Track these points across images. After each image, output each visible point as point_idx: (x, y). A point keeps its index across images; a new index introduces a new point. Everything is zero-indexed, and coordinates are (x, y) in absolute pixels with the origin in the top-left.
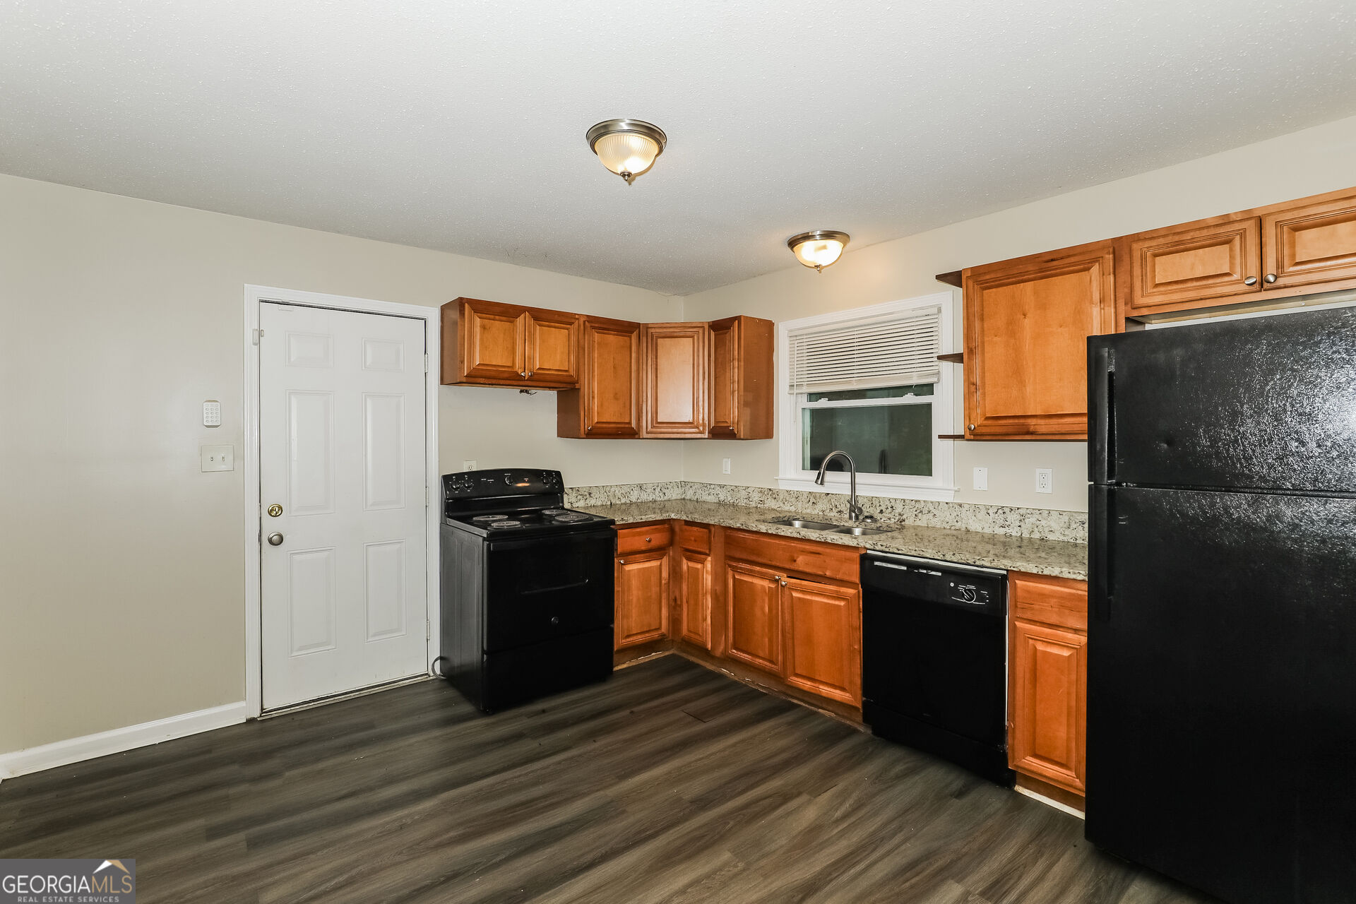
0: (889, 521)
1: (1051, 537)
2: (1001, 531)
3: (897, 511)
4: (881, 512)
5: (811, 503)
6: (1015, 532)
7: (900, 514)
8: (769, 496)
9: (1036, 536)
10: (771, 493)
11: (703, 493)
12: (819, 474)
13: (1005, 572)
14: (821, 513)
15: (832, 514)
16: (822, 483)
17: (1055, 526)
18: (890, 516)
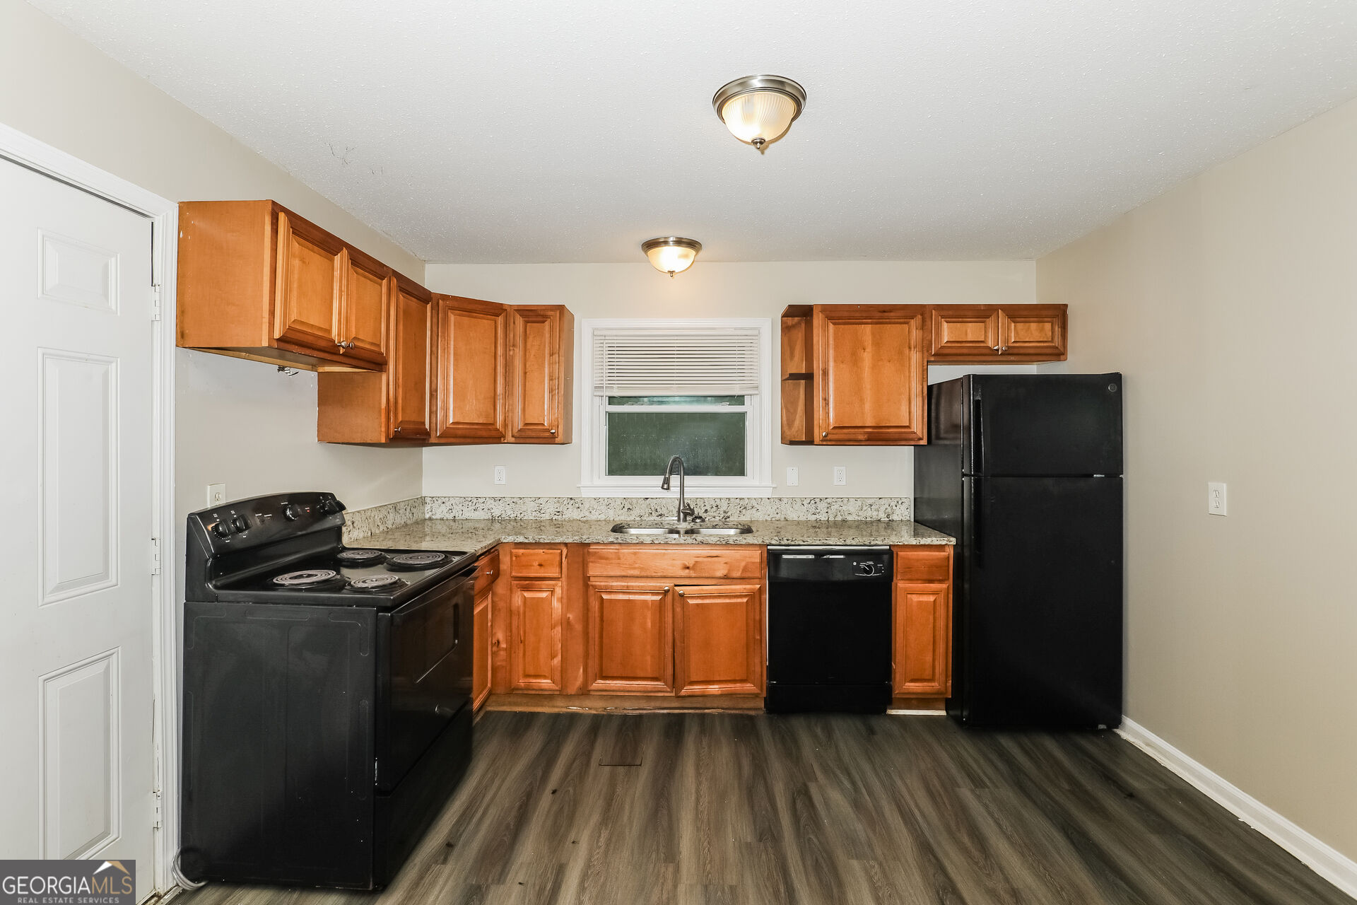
0: (713, 519)
1: (850, 518)
2: (813, 518)
3: (722, 509)
4: (706, 511)
5: (626, 509)
6: (823, 517)
7: (725, 512)
8: (570, 506)
9: (839, 518)
10: (572, 501)
11: (465, 509)
12: (665, 478)
13: (888, 547)
14: (639, 519)
15: (652, 518)
16: (668, 489)
17: (852, 510)
18: (715, 514)
